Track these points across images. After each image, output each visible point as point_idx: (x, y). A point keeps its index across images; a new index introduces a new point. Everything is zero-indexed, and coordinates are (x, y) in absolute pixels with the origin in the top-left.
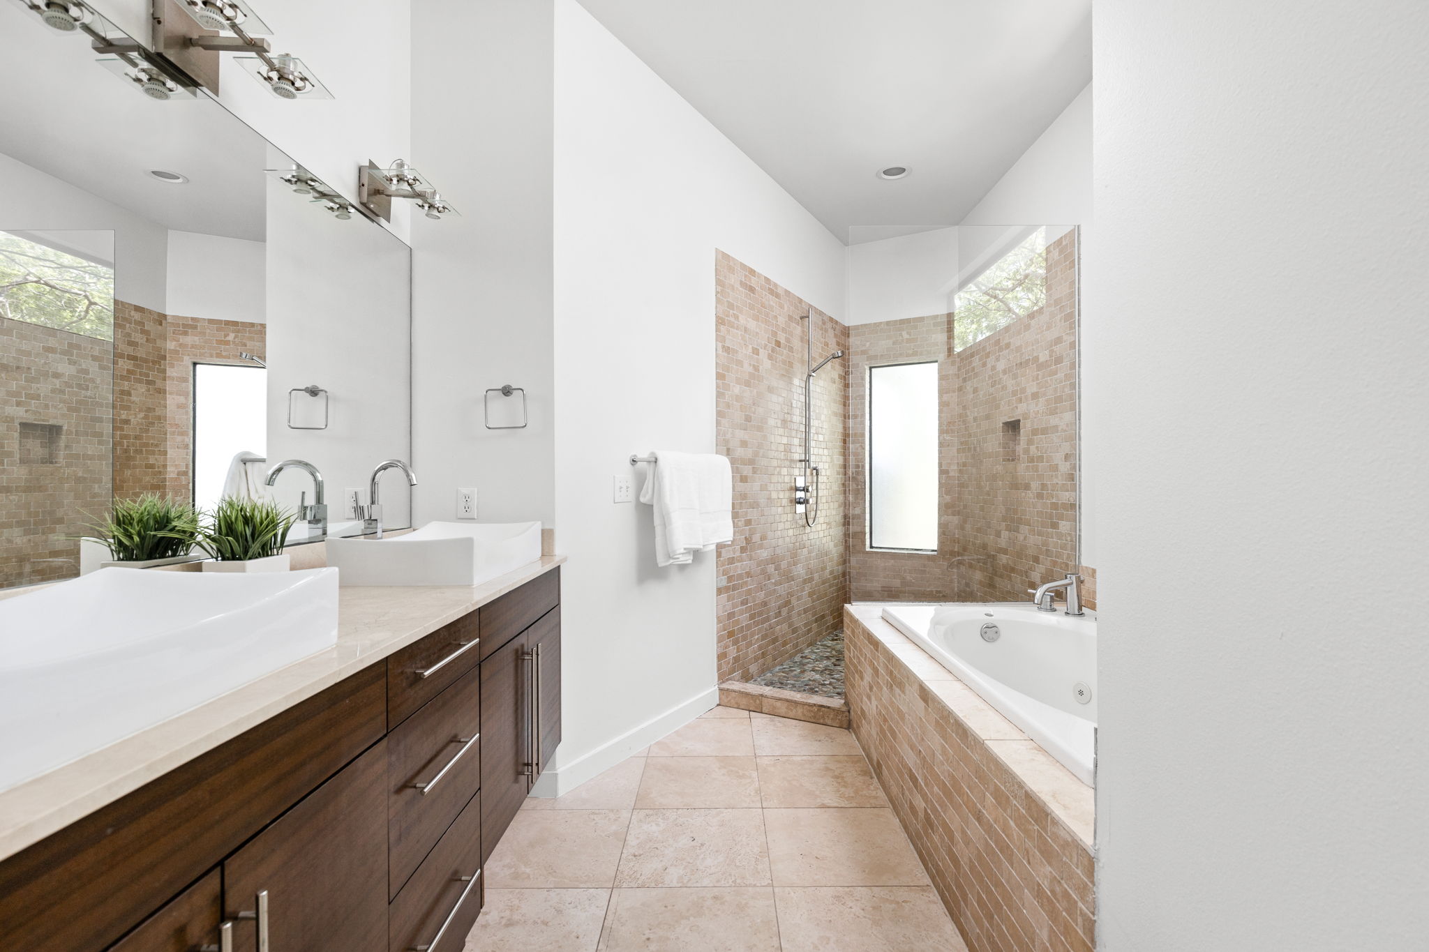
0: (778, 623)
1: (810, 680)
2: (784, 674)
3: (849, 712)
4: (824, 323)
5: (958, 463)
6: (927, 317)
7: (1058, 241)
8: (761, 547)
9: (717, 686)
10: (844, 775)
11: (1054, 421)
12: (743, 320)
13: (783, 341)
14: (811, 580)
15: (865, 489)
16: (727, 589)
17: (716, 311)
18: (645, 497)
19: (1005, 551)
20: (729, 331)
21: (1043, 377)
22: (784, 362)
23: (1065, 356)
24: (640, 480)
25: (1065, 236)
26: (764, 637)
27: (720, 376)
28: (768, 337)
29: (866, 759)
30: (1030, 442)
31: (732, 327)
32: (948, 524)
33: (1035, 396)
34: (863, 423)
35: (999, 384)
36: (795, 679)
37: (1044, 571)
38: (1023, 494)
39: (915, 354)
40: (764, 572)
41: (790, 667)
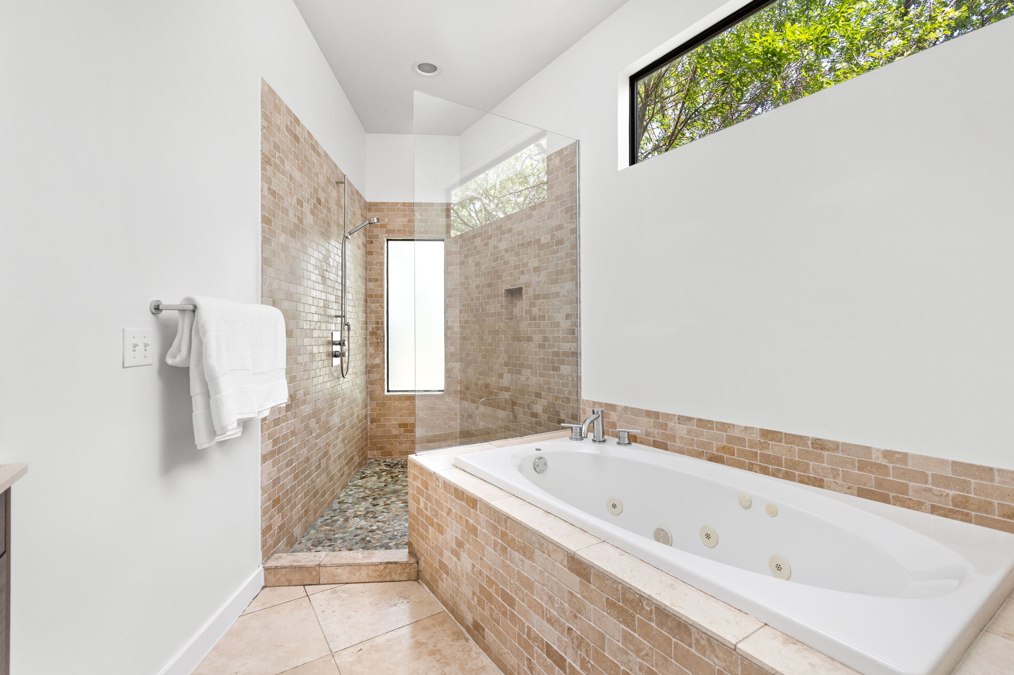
0: (318, 476)
1: (357, 528)
2: (328, 528)
3: (418, 563)
4: (353, 194)
5: (460, 321)
6: (436, 204)
7: (559, 151)
8: (304, 403)
9: (261, 566)
10: (439, 646)
11: (554, 289)
12: (288, 166)
13: (323, 200)
14: (344, 426)
15: (384, 342)
16: (272, 454)
17: (262, 147)
18: (175, 357)
19: (507, 389)
20: (275, 174)
21: (545, 255)
22: (324, 221)
23: (565, 239)
24: (168, 335)
25: (566, 148)
26: (306, 495)
27: (266, 220)
28: (311, 192)
29: (450, 615)
30: (532, 305)
31: (278, 170)
32: (452, 369)
33: (537, 270)
34: (382, 286)
35: (501, 260)
36: (342, 531)
37: (546, 404)
38: (526, 345)
39: (426, 232)
40: (307, 427)
41: (332, 517)
